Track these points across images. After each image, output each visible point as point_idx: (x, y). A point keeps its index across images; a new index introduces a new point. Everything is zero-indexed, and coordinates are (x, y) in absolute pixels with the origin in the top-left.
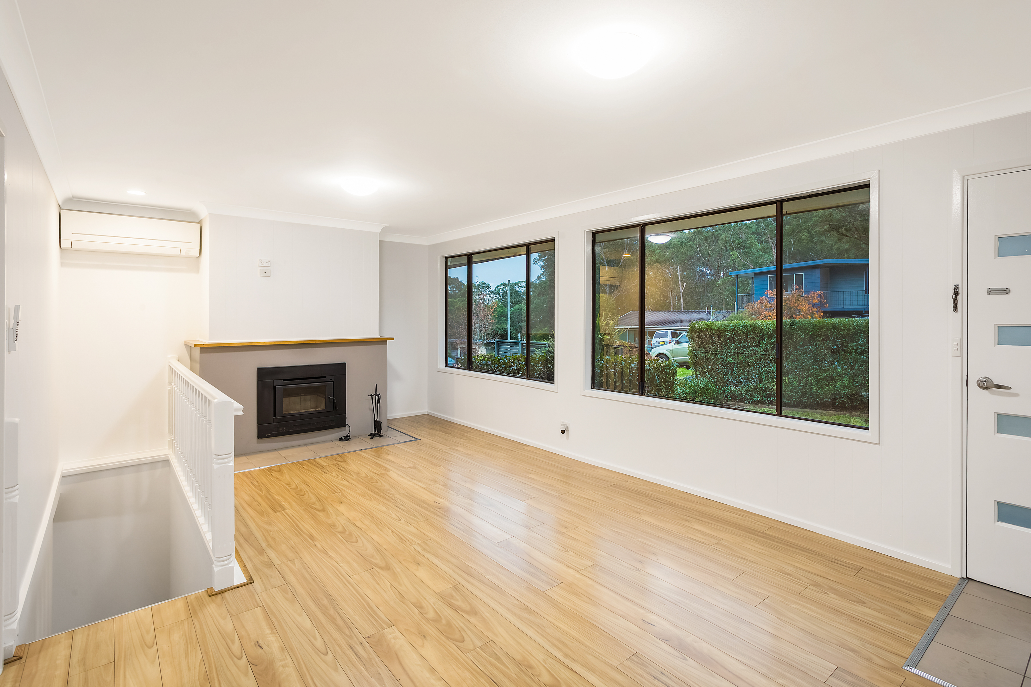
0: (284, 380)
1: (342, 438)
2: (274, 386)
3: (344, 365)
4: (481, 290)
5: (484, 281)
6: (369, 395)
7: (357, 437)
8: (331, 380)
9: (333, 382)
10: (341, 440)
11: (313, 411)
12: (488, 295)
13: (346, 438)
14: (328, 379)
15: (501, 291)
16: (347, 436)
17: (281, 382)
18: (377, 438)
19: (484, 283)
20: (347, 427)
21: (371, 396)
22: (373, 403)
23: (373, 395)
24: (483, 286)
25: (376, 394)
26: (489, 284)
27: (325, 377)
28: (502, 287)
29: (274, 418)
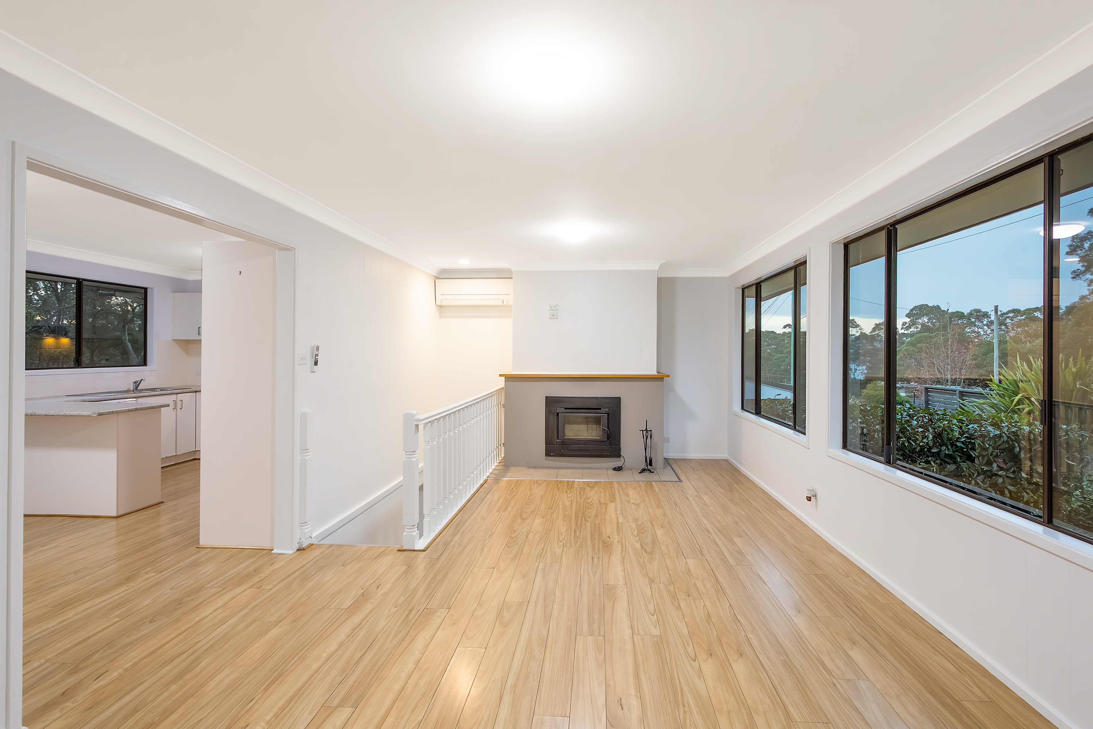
0: (565, 409)
1: (615, 468)
2: (557, 413)
3: (619, 399)
4: (973, 320)
5: (979, 309)
6: (640, 430)
7: (630, 469)
8: (606, 412)
9: (608, 414)
10: (615, 469)
11: (590, 439)
12: (985, 327)
13: (619, 469)
14: (603, 410)
15: (1008, 321)
16: (621, 467)
17: (563, 410)
18: (647, 474)
19: (979, 311)
20: (622, 458)
21: (642, 431)
22: (644, 438)
23: (644, 431)
24: (977, 315)
25: (646, 430)
26: (987, 312)
27: (600, 409)
28: (1011, 315)
29: (558, 440)
